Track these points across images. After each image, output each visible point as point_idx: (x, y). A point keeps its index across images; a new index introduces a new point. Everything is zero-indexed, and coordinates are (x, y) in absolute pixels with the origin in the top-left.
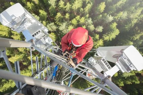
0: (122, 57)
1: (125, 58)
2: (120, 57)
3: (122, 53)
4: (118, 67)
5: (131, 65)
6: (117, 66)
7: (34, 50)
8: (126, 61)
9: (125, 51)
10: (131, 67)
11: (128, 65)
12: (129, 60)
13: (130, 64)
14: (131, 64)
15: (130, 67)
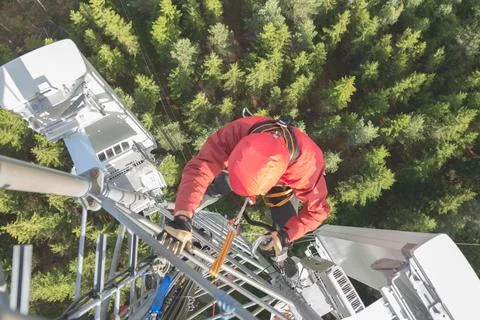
0: (407, 274)
1: (416, 279)
2: (398, 269)
3: (408, 258)
4: (389, 306)
5: (438, 306)
6: (387, 302)
7: (97, 208)
8: (418, 287)
9: (417, 253)
10: (436, 311)
11: (426, 304)
12: (430, 287)
13: (432, 301)
14: (438, 300)
15: (431, 311)
